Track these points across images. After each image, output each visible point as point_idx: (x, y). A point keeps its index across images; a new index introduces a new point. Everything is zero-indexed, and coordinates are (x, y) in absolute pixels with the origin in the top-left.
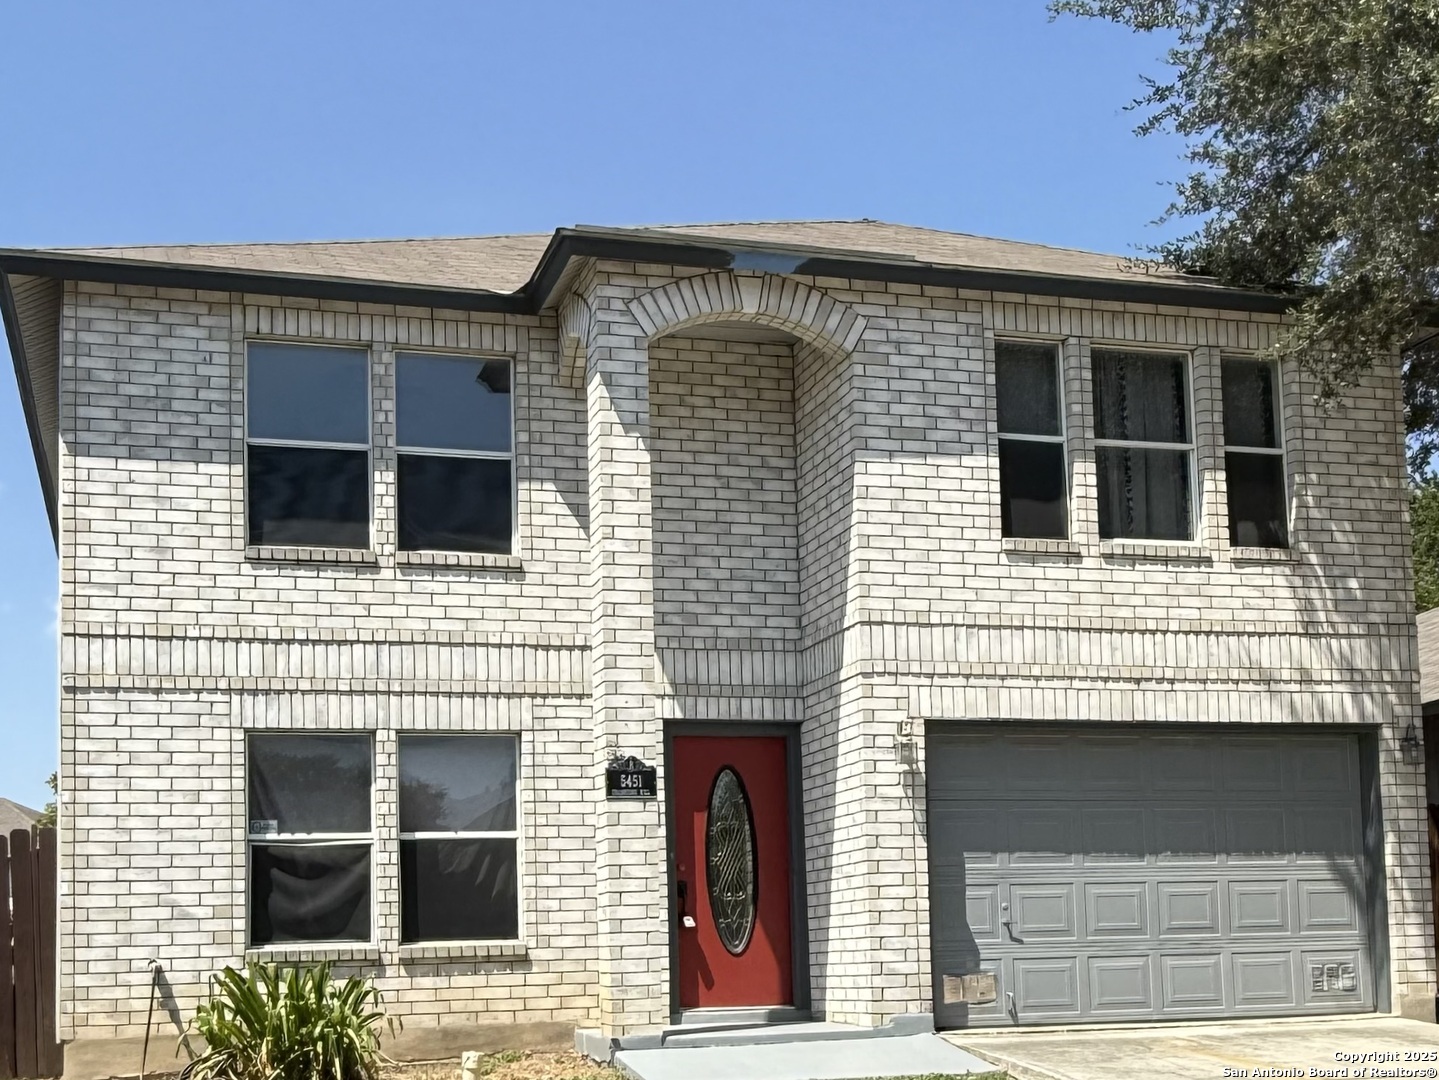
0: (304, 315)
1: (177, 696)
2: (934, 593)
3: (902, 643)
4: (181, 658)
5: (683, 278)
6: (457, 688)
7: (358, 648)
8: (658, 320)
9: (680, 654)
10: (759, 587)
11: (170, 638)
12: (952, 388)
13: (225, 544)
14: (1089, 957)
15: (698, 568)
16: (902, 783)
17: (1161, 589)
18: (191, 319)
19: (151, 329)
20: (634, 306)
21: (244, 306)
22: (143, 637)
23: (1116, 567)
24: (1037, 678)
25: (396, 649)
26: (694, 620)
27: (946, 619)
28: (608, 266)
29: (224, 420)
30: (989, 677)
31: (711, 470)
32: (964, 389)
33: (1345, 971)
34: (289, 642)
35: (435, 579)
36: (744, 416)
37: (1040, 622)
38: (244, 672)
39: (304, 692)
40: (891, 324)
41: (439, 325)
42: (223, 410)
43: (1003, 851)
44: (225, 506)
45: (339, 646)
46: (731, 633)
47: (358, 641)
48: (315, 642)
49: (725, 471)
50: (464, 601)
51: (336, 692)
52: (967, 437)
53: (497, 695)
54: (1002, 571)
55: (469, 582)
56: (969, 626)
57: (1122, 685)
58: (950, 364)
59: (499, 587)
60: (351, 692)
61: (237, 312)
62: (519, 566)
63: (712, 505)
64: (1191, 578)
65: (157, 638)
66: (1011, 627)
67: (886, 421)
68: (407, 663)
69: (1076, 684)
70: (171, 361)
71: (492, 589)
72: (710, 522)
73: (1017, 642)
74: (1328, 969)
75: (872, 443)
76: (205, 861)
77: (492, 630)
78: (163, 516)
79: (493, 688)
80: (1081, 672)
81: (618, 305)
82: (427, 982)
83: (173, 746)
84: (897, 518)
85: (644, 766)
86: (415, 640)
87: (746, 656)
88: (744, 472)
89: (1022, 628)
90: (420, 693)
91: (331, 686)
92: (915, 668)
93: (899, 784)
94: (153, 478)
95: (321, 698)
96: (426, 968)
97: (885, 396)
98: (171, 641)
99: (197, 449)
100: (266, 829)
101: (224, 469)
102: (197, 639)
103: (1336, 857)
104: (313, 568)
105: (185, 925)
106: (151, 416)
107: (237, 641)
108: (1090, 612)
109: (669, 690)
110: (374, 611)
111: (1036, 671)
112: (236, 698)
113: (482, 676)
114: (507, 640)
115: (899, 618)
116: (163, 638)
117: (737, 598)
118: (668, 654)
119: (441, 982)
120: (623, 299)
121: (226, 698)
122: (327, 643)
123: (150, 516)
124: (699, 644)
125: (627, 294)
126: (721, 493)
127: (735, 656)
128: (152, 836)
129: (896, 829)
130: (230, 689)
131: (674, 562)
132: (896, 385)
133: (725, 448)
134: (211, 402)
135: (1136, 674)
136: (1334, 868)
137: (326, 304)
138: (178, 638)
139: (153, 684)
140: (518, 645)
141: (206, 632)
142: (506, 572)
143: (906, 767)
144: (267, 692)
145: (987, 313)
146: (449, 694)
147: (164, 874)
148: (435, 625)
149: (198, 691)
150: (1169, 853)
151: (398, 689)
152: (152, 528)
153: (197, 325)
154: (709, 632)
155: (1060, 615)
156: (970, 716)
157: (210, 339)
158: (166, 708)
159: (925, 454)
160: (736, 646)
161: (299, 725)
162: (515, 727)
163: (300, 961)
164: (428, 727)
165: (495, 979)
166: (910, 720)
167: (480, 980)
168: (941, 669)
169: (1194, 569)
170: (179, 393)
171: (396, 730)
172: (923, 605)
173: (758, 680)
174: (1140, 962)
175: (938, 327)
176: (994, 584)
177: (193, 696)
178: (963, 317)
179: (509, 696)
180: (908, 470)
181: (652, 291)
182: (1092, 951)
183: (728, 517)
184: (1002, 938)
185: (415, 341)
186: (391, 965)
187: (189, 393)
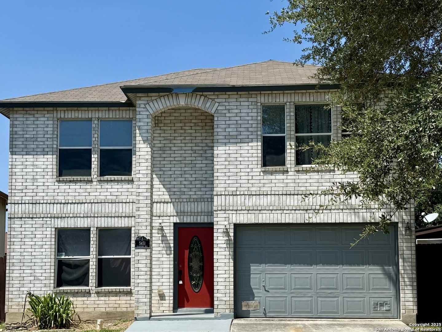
0: (73, 112)
1: (37, 219)
2: (238, 185)
3: (227, 201)
4: (39, 209)
5: (162, 96)
6: (113, 215)
7: (86, 205)
8: (154, 109)
9: (179, 204)
10: (204, 183)
11: (36, 203)
12: (246, 122)
13: (51, 177)
14: (292, 297)
15: (185, 178)
16: (226, 243)
17: (316, 181)
18: (43, 115)
19: (32, 119)
20: (147, 106)
21: (57, 111)
22: (29, 203)
23: (300, 174)
24: (272, 210)
25: (97, 205)
26: (184, 193)
27: (242, 193)
28: (140, 95)
29: (51, 143)
30: (255, 210)
31: (190, 148)
32: (250, 122)
33: (386, 304)
34: (68, 203)
35: (108, 184)
36: (201, 131)
37: (273, 193)
38: (55, 212)
39: (71, 217)
40: (227, 104)
41: (111, 112)
42: (51, 140)
43: (263, 263)
44: (51, 167)
45: (81, 204)
46: (195, 197)
47: (86, 203)
48: (74, 203)
49: (195, 148)
50: (116, 190)
51: (80, 217)
52: (250, 137)
53: (125, 217)
54: (261, 177)
55: (118, 185)
56: (249, 195)
57: (301, 212)
58: (246, 115)
59: (126, 186)
60: (84, 217)
61: (55, 112)
62: (132, 179)
63: (190, 158)
64: (327, 177)
65: (32, 203)
66: (263, 195)
67: (225, 134)
68: (100, 208)
69: (285, 212)
70: (37, 127)
71: (124, 186)
72: (190, 164)
73: (265, 199)
74: (380, 303)
75: (219, 141)
76: (44, 264)
77: (123, 198)
78: (35, 170)
79: (124, 215)
80: (286, 208)
81: (143, 106)
82: (102, 298)
83: (36, 233)
84: (227, 163)
85: (146, 239)
86: (102, 202)
87: (199, 203)
88: (200, 148)
89: (267, 195)
90: (103, 217)
91: (78, 215)
92: (231, 208)
93: (225, 243)
94: (32, 160)
95: (76, 219)
96: (102, 294)
97: (224, 126)
98: (36, 204)
99: (44, 151)
100: (62, 255)
101: (51, 156)
102: (43, 203)
103: (384, 266)
104: (74, 183)
105: (38, 282)
106: (32, 143)
107: (54, 204)
108: (291, 189)
109: (175, 214)
110: (91, 194)
111: (271, 208)
112: (53, 219)
113: (121, 211)
114: (128, 201)
115: (227, 193)
116: (34, 204)
117: (197, 186)
118: (175, 204)
119: (107, 298)
120: (144, 104)
121: (50, 219)
122: (78, 203)
123: (31, 170)
124: (185, 200)
125: (145, 102)
126: (193, 155)
127: (196, 203)
128: (30, 257)
129: (223, 257)
130: (51, 217)
131: (178, 176)
132: (227, 122)
133: (195, 141)
134: (48, 138)
135: (306, 208)
136: (384, 270)
137: (79, 109)
138: (38, 203)
139: (31, 216)
140: (131, 202)
141: (45, 202)
142: (128, 182)
143: (227, 238)
144: (61, 217)
145: (259, 98)
146: (111, 217)
147: (33, 268)
148: (108, 197)
149: (43, 218)
150: (321, 264)
151: (97, 216)
152: (32, 174)
153: (44, 117)
154: (188, 196)
155: (280, 190)
156: (249, 222)
157: (48, 120)
158: (34, 222)
159: (237, 143)
160: (196, 201)
161: (70, 226)
162: (130, 226)
163: (67, 292)
164: (105, 226)
165: (122, 298)
166: (229, 224)
167: (117, 298)
168: (239, 208)
169: (328, 174)
170: (39, 136)
171: (96, 227)
172: (235, 189)
173: (203, 210)
174: (310, 299)
175: (242, 104)
176: (258, 182)
177: (41, 219)
178: (250, 100)
179: (128, 217)
180: (231, 148)
181: (152, 101)
182: (293, 295)
183: (195, 162)
184: (262, 290)
185: (104, 117)
186: (93, 293)
187: (42, 136)
